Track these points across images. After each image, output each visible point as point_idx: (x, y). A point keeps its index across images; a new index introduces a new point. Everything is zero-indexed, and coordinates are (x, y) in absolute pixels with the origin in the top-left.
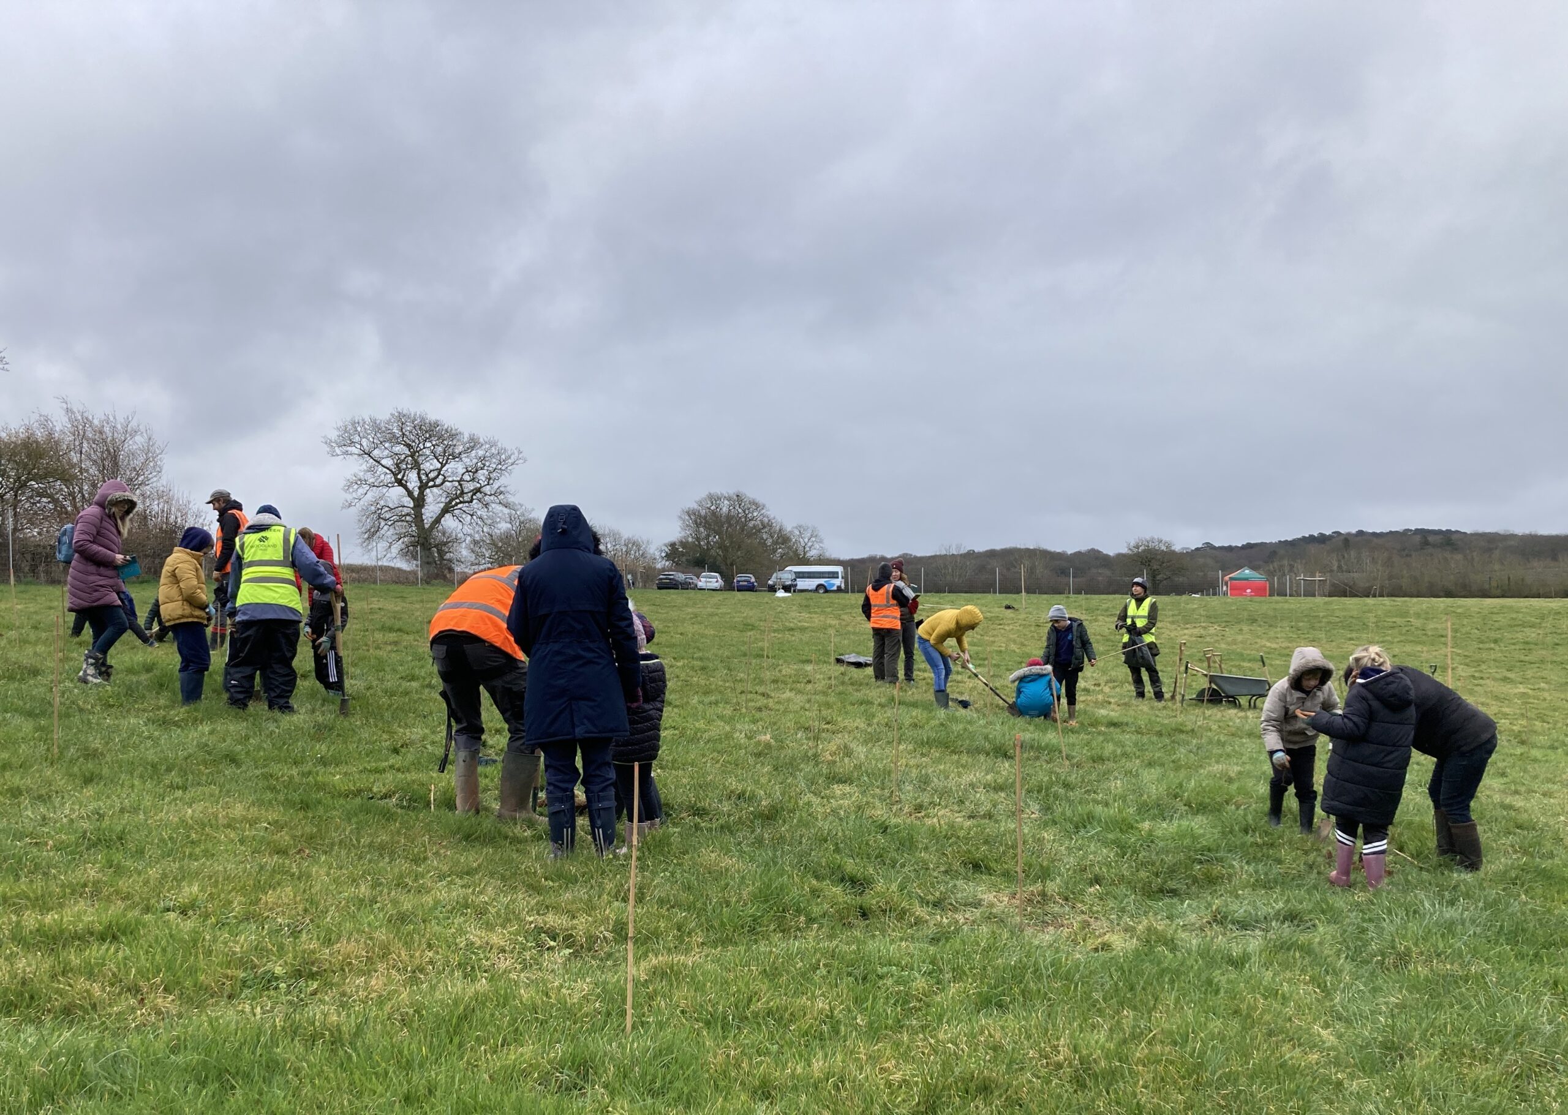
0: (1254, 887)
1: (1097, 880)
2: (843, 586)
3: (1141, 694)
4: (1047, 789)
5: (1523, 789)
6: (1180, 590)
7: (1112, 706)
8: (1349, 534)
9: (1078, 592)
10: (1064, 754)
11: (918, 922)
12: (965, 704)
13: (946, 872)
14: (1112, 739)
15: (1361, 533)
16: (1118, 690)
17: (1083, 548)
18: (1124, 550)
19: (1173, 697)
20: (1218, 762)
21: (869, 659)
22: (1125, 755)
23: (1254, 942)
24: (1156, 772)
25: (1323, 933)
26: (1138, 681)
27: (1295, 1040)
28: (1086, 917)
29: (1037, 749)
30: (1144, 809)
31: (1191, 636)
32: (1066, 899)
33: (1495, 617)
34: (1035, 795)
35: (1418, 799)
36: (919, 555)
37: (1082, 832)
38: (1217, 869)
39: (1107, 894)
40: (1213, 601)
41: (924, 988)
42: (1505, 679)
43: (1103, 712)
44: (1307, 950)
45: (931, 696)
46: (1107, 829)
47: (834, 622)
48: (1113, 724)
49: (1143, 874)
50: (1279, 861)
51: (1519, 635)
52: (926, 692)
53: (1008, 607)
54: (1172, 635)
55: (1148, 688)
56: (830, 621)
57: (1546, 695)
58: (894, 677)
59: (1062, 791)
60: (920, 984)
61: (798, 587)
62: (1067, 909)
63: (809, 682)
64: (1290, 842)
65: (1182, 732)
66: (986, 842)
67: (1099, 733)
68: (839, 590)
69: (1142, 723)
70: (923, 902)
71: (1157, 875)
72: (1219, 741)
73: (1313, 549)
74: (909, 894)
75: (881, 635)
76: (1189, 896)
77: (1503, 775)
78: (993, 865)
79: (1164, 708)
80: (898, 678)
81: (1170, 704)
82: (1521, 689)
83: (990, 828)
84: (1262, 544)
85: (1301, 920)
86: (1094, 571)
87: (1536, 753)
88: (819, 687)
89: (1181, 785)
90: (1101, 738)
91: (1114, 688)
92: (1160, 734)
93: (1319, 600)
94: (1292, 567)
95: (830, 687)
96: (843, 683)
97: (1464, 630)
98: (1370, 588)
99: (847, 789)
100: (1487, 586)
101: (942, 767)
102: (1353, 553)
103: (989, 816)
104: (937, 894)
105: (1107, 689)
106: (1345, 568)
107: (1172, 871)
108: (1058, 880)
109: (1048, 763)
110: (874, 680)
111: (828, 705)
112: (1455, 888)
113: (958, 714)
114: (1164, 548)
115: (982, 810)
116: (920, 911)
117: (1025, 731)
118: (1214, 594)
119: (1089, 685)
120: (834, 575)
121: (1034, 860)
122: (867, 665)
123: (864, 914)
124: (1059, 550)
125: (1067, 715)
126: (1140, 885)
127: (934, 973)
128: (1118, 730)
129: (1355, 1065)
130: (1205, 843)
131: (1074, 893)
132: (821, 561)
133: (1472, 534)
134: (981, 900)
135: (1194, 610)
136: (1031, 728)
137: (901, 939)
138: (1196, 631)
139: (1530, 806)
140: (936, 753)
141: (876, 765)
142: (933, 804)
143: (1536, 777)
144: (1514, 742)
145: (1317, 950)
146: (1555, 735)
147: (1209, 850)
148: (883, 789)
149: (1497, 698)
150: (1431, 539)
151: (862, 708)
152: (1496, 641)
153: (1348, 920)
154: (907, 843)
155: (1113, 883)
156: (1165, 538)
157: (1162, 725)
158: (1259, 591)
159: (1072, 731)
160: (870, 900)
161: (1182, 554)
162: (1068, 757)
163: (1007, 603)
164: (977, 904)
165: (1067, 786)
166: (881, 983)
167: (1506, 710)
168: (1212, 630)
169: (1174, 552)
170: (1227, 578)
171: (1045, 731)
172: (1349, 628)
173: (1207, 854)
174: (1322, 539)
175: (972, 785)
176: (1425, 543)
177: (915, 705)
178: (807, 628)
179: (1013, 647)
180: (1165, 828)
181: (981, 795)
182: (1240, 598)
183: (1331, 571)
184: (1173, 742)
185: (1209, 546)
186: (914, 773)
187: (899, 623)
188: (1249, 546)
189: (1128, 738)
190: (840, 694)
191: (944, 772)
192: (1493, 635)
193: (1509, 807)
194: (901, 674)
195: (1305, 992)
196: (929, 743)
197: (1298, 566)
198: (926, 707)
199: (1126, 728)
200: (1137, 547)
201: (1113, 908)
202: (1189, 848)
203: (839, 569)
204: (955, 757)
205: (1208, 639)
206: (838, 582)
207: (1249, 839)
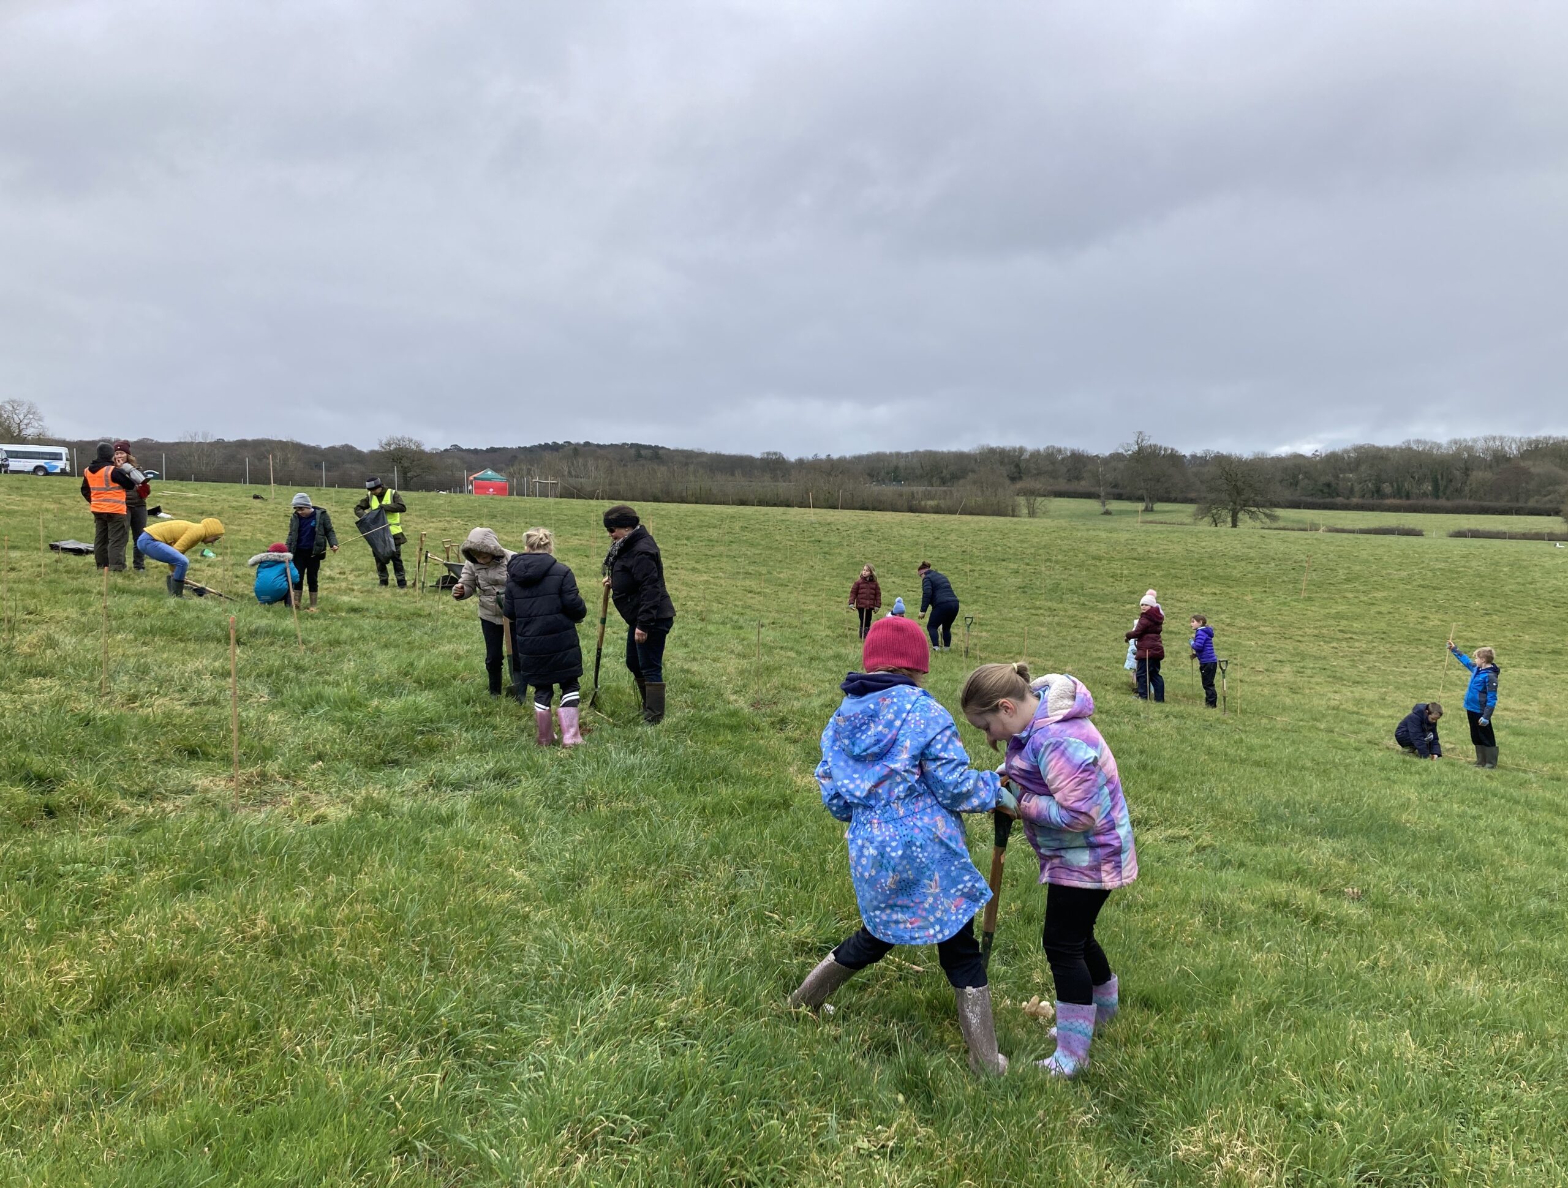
0: (470, 752)
1: (320, 757)
2: (68, 469)
3: (384, 582)
4: (278, 673)
5: (699, 657)
6: (428, 487)
7: (356, 593)
8: (578, 444)
9: (331, 484)
10: (300, 639)
11: (118, 815)
12: (200, 592)
13: (157, 761)
14: (351, 624)
15: (587, 444)
16: (363, 578)
17: (337, 443)
18: (377, 448)
19: (414, 584)
20: (449, 642)
21: (91, 546)
22: (362, 638)
23: (463, 801)
24: (391, 652)
25: (527, 788)
26: (382, 570)
27: (489, 883)
28: (307, 793)
29: (272, 634)
30: (374, 688)
31: (436, 529)
32: (287, 777)
33: (689, 519)
34: (265, 679)
35: (619, 668)
36: (161, 441)
37: (311, 712)
38: (437, 738)
39: (329, 769)
40: (458, 498)
41: (113, 882)
42: (694, 569)
43: (346, 599)
44: (511, 804)
45: (162, 584)
46: (336, 707)
47: (52, 506)
48: (354, 610)
49: (365, 748)
50: (495, 728)
51: (705, 534)
52: (157, 580)
53: (256, 497)
54: (419, 527)
55: (392, 576)
56: (46, 505)
57: (722, 582)
58: (120, 565)
59: (292, 674)
60: (109, 876)
61: (10, 468)
62: (288, 786)
63: (13, 569)
64: (506, 710)
65: (420, 616)
66: (206, 728)
67: (339, 618)
68: (63, 472)
69: (382, 608)
70: (126, 793)
71: (379, 747)
72: (453, 623)
73: (547, 455)
74: (109, 788)
75: (104, 520)
76: (409, 764)
77: (686, 646)
78: (211, 750)
79: (406, 594)
80: (124, 566)
81: (411, 591)
82: (705, 577)
83: (212, 714)
84: (504, 449)
85: (508, 778)
86: (348, 466)
87: (711, 628)
88: (25, 575)
89: (411, 664)
90: (340, 623)
91: (359, 576)
92: (399, 618)
93: (551, 500)
94: (529, 470)
95: (39, 575)
96: (56, 571)
97: (665, 529)
98: (594, 492)
99: (48, 682)
100: (684, 494)
101: (165, 656)
102: (581, 460)
103: (214, 702)
104: (145, 784)
105: (351, 578)
106: (573, 473)
107: (395, 743)
108: (280, 760)
109: (283, 647)
110: (95, 568)
111: (33, 595)
112: (637, 739)
113: (190, 602)
114: (414, 447)
115: (206, 697)
116: (120, 803)
117: (264, 618)
118: (461, 492)
119: (334, 573)
120: (57, 457)
121: (256, 743)
122: (88, 552)
123: (50, 812)
124: (312, 444)
125: (308, 602)
126: (362, 758)
127: (128, 866)
128: (357, 615)
129: (542, 898)
130: (428, 715)
131: (295, 771)
132: (40, 441)
133: (674, 451)
134: (194, 786)
135: (440, 505)
136: (270, 615)
137: (94, 834)
138: (441, 525)
139: (700, 669)
140: (159, 642)
141: (85, 657)
142: (151, 693)
143: (708, 647)
144: (697, 619)
145: (519, 801)
146: (726, 613)
147: (432, 721)
148: (91, 681)
149: (687, 585)
150: (643, 452)
151: (77, 597)
152: (688, 539)
153: (549, 774)
154: (113, 733)
155: (336, 759)
156: (415, 438)
157: (401, 610)
158: (500, 490)
159: (312, 617)
160: (59, 797)
161: (431, 454)
162: (304, 642)
163: (257, 493)
164: (191, 790)
165: (300, 669)
166: (60, 883)
167: (693, 594)
168: (455, 524)
169: (423, 452)
170: (471, 478)
171: (283, 617)
172: (575, 525)
173: (431, 725)
174: (555, 447)
175: (198, 673)
176: (639, 456)
177: (142, 593)
178: (16, 512)
179: (259, 536)
180: (394, 704)
181: (207, 682)
182: (483, 496)
183: (563, 476)
184: (410, 625)
185: (456, 448)
186: (131, 663)
187: (124, 507)
188: (493, 450)
189: (367, 623)
190: (51, 582)
191: (166, 661)
192: (686, 533)
193: (688, 671)
194: (129, 561)
195: (505, 840)
196: (153, 631)
197: (535, 469)
198: (154, 594)
199: (366, 613)
200: (389, 445)
201: (334, 782)
202: (412, 721)
203: (63, 451)
204: (182, 645)
205: (452, 532)
206: (61, 464)
207: (468, 709)
